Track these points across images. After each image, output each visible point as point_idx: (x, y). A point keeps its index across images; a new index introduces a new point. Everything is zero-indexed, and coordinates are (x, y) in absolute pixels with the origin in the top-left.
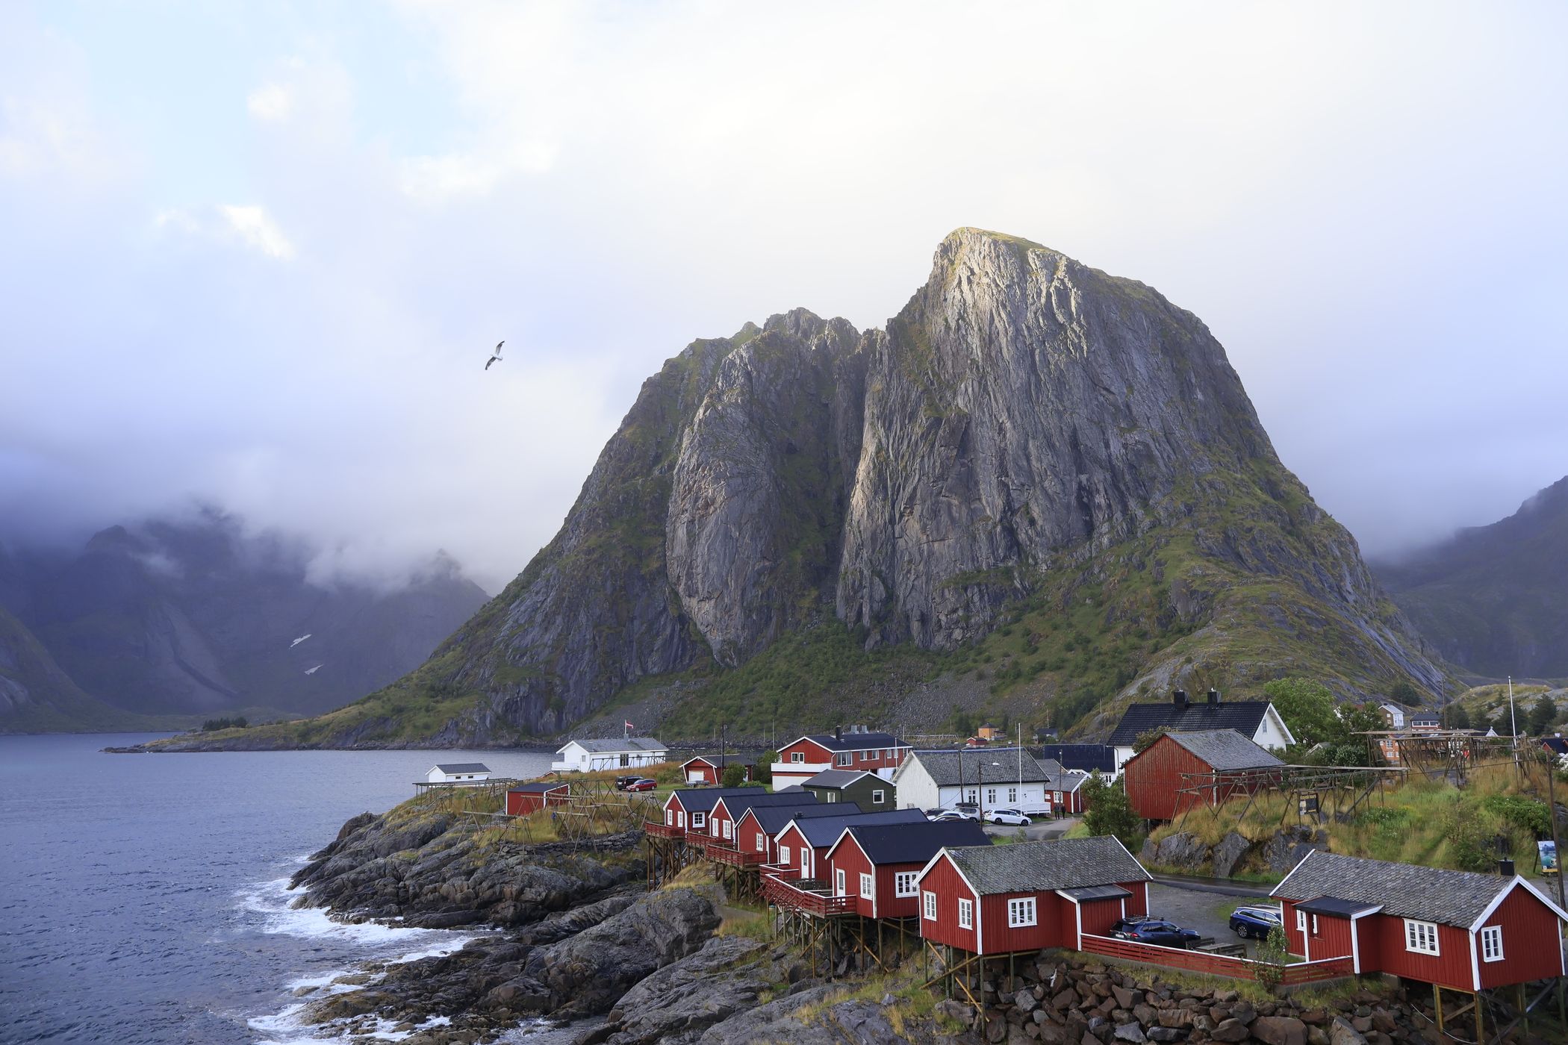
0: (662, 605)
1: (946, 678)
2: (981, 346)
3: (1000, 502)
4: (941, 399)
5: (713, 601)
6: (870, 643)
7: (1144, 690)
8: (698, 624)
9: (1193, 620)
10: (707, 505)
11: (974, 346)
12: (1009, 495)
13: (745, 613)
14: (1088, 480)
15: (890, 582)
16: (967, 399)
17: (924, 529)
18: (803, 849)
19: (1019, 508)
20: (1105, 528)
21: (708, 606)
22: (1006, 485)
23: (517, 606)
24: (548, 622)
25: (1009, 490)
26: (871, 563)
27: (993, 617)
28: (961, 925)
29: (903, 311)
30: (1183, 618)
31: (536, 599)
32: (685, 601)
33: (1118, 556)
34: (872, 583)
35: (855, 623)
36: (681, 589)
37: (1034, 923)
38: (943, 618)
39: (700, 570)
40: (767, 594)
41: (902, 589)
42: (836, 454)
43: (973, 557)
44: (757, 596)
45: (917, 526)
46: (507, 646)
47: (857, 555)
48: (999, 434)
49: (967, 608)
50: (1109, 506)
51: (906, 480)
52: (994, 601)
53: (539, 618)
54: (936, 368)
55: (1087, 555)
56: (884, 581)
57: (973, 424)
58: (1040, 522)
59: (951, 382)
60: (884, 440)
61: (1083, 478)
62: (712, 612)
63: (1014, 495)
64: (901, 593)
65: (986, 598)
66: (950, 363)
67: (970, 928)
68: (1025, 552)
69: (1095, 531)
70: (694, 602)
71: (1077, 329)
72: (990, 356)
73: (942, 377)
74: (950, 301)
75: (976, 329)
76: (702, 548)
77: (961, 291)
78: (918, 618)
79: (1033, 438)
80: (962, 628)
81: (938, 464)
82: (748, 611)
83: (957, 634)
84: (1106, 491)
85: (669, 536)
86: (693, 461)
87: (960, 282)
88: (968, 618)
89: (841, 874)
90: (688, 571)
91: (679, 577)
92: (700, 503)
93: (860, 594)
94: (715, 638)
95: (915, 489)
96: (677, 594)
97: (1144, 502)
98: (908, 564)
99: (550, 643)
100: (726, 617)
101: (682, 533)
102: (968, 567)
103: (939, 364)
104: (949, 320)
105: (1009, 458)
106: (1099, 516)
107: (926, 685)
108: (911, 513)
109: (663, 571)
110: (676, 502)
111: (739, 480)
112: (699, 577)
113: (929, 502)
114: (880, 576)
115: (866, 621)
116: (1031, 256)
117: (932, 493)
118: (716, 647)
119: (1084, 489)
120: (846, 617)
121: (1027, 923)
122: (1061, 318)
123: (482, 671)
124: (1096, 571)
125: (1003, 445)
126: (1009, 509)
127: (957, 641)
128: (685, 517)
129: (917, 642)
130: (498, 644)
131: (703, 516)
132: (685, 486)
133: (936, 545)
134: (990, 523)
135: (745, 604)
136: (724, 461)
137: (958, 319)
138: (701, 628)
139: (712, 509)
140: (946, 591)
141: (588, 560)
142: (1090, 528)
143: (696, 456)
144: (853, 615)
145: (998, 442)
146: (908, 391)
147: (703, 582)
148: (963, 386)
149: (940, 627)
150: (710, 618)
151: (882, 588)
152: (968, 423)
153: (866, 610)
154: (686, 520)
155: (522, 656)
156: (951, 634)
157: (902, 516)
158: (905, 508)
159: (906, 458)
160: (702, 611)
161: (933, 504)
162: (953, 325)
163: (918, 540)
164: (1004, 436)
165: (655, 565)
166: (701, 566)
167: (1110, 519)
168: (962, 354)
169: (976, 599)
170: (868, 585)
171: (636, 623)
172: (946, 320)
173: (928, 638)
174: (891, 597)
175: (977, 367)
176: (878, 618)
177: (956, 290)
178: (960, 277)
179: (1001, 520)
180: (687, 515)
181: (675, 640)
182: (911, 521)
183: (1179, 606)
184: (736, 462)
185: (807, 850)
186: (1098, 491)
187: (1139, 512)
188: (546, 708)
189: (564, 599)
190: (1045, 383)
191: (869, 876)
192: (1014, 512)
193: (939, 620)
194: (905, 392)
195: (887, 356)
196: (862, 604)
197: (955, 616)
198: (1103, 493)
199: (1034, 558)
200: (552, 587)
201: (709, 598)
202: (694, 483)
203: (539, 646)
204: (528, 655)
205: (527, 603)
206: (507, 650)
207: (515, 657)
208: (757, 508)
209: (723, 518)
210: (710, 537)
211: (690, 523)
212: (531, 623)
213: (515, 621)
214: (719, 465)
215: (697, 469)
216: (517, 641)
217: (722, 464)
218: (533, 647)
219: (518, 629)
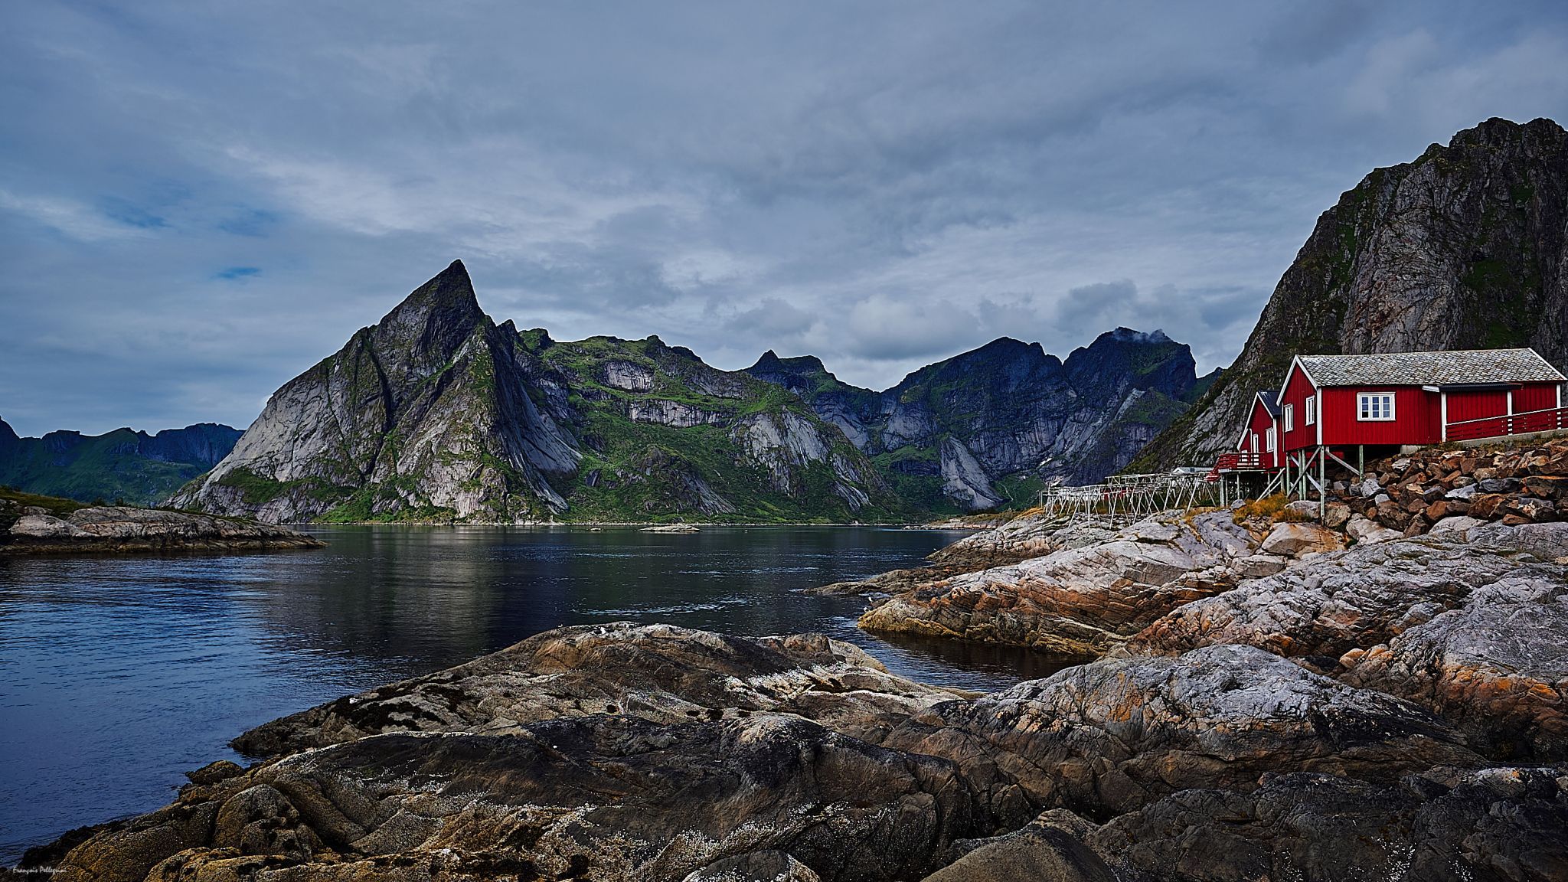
10: (1383, 317)
23: (1202, 418)
24: (1229, 429)
31: (1218, 411)
42: (1534, 256)
46: (1194, 450)
53: (1222, 425)
86: (1368, 278)
92: (1376, 316)
101: (1357, 344)
110: (1350, 318)
111: (1417, 291)
128: (1360, 330)
130: (1186, 449)
131: (1378, 328)
132: (1359, 303)
136: (1401, 275)
139: (1387, 320)
141: (1265, 376)
143: (1370, 274)
154: (1361, 333)
180: (1362, 328)
184: (1414, 275)
200: (1233, 400)
202: (1369, 299)
203: (1221, 449)
204: (1212, 457)
205: (1211, 415)
206: (1193, 453)
207: (1200, 458)
208: (1436, 315)
209: (1400, 327)
210: (1386, 345)
211: (1368, 334)
212: (1214, 431)
213: (1201, 430)
214: (1397, 279)
215: (1372, 286)
216: (1202, 446)
217: (1398, 277)
218: (1216, 450)
219: (1206, 435)
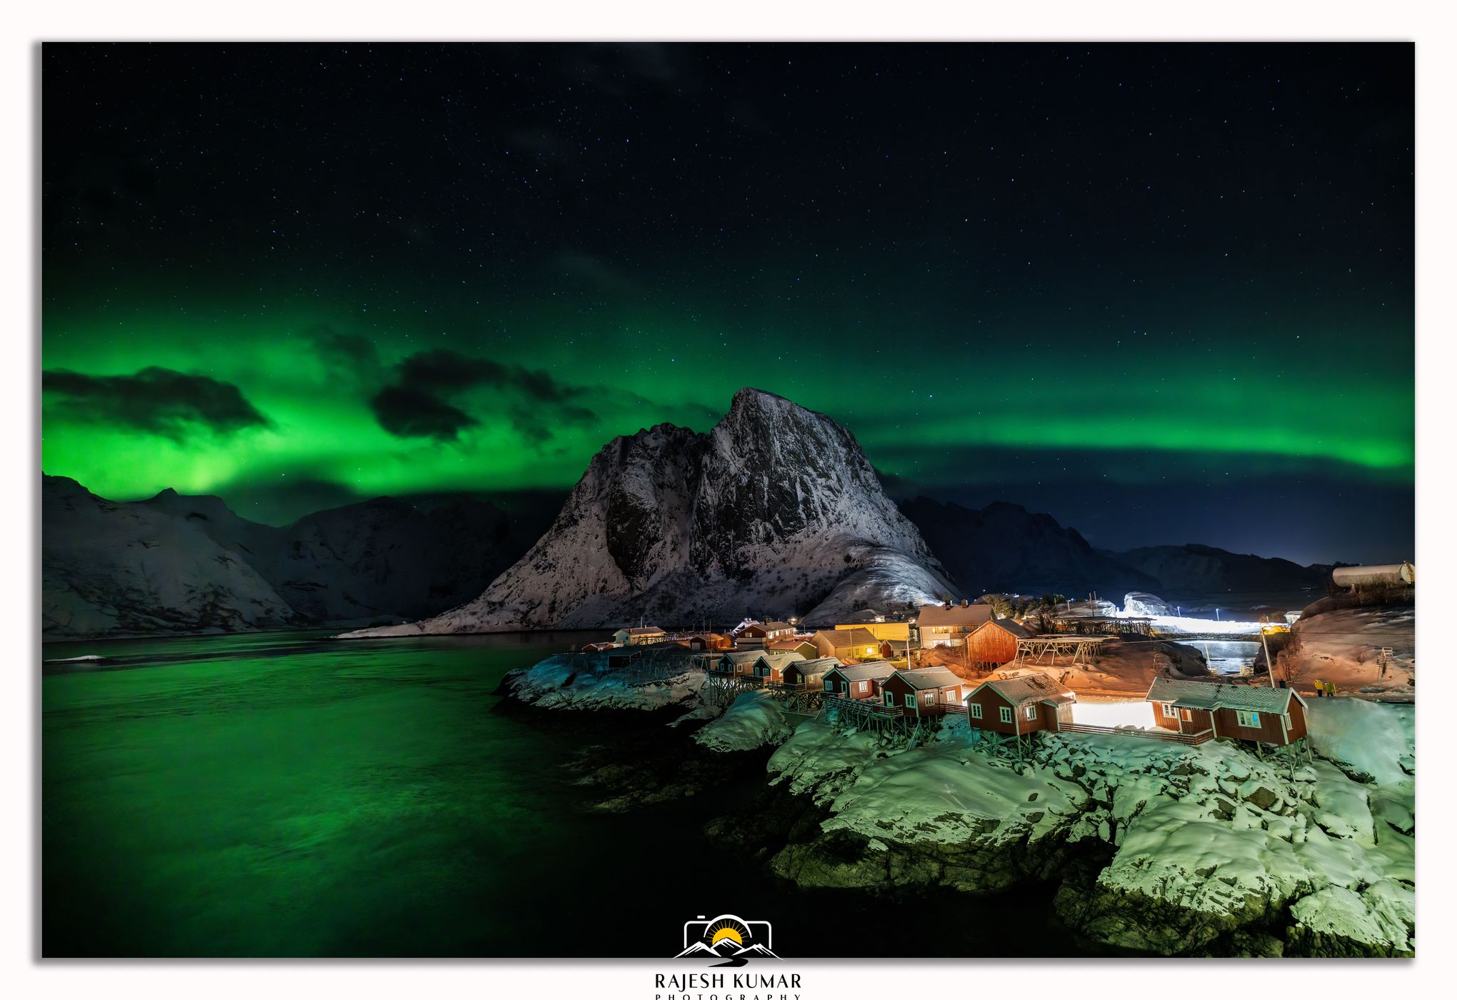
18: (842, 683)
20: (812, 523)
28: (1002, 721)
37: (1036, 718)
67: (1010, 722)
69: (808, 525)
89: (890, 696)
106: (810, 518)
121: (1033, 719)
142: (805, 524)
178: (743, 411)
185: (846, 683)
191: (913, 696)
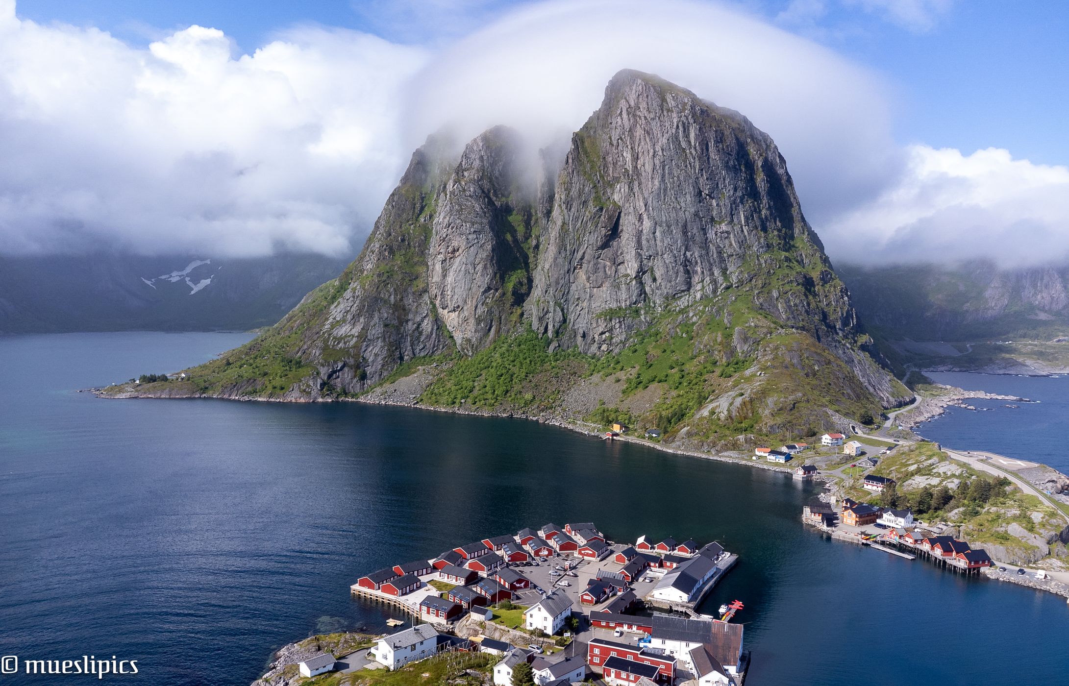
0: (426, 312)
1: (596, 378)
2: (632, 161)
3: (636, 266)
4: (603, 194)
5: (457, 312)
6: (552, 347)
7: (713, 413)
8: (448, 326)
9: (746, 357)
10: (454, 251)
11: (627, 160)
12: (641, 262)
13: (477, 321)
14: (691, 255)
15: (565, 311)
16: (620, 196)
17: (588, 279)
19: (647, 270)
20: (699, 287)
21: (454, 315)
22: (640, 255)
23: (335, 307)
24: (355, 319)
25: (642, 258)
26: (555, 297)
27: (627, 339)
29: (583, 127)
30: (740, 354)
32: (440, 310)
33: (705, 307)
34: (555, 310)
35: (543, 334)
36: (438, 303)
38: (596, 337)
39: (449, 293)
40: (490, 312)
41: (573, 315)
42: (536, 213)
43: (617, 300)
44: (484, 312)
45: (584, 277)
46: (330, 335)
47: (546, 292)
48: (639, 221)
49: (611, 330)
50: (703, 272)
51: (580, 245)
52: (628, 328)
53: (349, 317)
54: (602, 172)
55: (686, 304)
56: (562, 310)
57: (622, 214)
58: (659, 281)
59: (611, 182)
60: (567, 217)
61: (688, 254)
62: (456, 319)
63: (645, 262)
64: (571, 317)
65: (623, 326)
66: (611, 169)
68: (649, 298)
69: (692, 288)
70: (446, 311)
71: (694, 152)
72: (637, 168)
73: (606, 178)
74: (614, 125)
75: (629, 147)
76: (450, 279)
77: (622, 119)
78: (582, 335)
79: (660, 226)
80: (607, 344)
81: (599, 239)
82: (478, 321)
83: (604, 347)
84: (701, 263)
85: (431, 268)
86: (446, 221)
87: (621, 112)
88: (612, 338)
90: (442, 293)
91: (436, 296)
92: (450, 249)
93: (547, 316)
94: (458, 337)
95: (584, 253)
96: (434, 306)
97: (724, 271)
98: (577, 301)
99: (356, 334)
100: (465, 324)
101: (438, 267)
102: (614, 306)
103: (604, 169)
104: (613, 139)
105: (644, 238)
106: (696, 279)
107: (584, 381)
108: (581, 268)
109: (425, 291)
110: (435, 247)
111: (475, 236)
112: (449, 297)
113: (592, 263)
114: (560, 307)
115: (550, 334)
116: (669, 98)
117: (594, 257)
118: (459, 341)
119: (688, 261)
120: (538, 329)
122: (684, 145)
123: (314, 351)
124: (691, 314)
125: (640, 229)
126: (641, 271)
127: (603, 351)
128: (441, 257)
129: (580, 349)
130: (324, 333)
131: (452, 258)
132: (440, 237)
133: (595, 289)
134: (629, 278)
135: (477, 316)
136: (465, 222)
137: (618, 139)
138: (450, 329)
139: (457, 254)
140: (599, 320)
141: (379, 281)
142: (689, 286)
143: (448, 218)
144: (542, 329)
145: (637, 227)
146: (584, 186)
147: (451, 301)
148: (618, 186)
149: (595, 341)
150: (456, 324)
151: (561, 313)
152: (620, 213)
153: (550, 327)
154: (441, 259)
155: (338, 343)
156: (601, 347)
157: (575, 269)
158: (577, 265)
159: (580, 232)
160: (451, 319)
161: (595, 264)
162: (615, 143)
163: (585, 285)
164: (642, 223)
165: (421, 286)
166: (450, 290)
167: (702, 281)
168: (619, 164)
169: (617, 326)
170: (552, 311)
171: (410, 323)
172: (610, 138)
173: (587, 348)
174: (565, 321)
175: (628, 175)
176: (557, 333)
177: (619, 118)
178: (622, 109)
179: (635, 278)
180: (442, 256)
181: (434, 335)
182: (581, 273)
183: (738, 346)
184: (473, 224)
186: (697, 263)
187: (720, 279)
188: (355, 376)
189: (364, 306)
190: (670, 189)
192: (644, 273)
193: (594, 338)
194: (581, 186)
195: (571, 160)
196: (547, 323)
197: (604, 336)
198: (699, 264)
199: (654, 303)
200: (357, 297)
201: (454, 310)
202: (447, 236)
203: (349, 336)
204: (343, 342)
205: (342, 306)
206: (329, 338)
207: (334, 343)
208: (485, 254)
209: (464, 260)
210: (456, 271)
211: (444, 261)
212: (344, 320)
213: (334, 319)
214: (462, 225)
215: (449, 227)
216: (336, 332)
217: (464, 224)
218: (346, 336)
219: (336, 324)
